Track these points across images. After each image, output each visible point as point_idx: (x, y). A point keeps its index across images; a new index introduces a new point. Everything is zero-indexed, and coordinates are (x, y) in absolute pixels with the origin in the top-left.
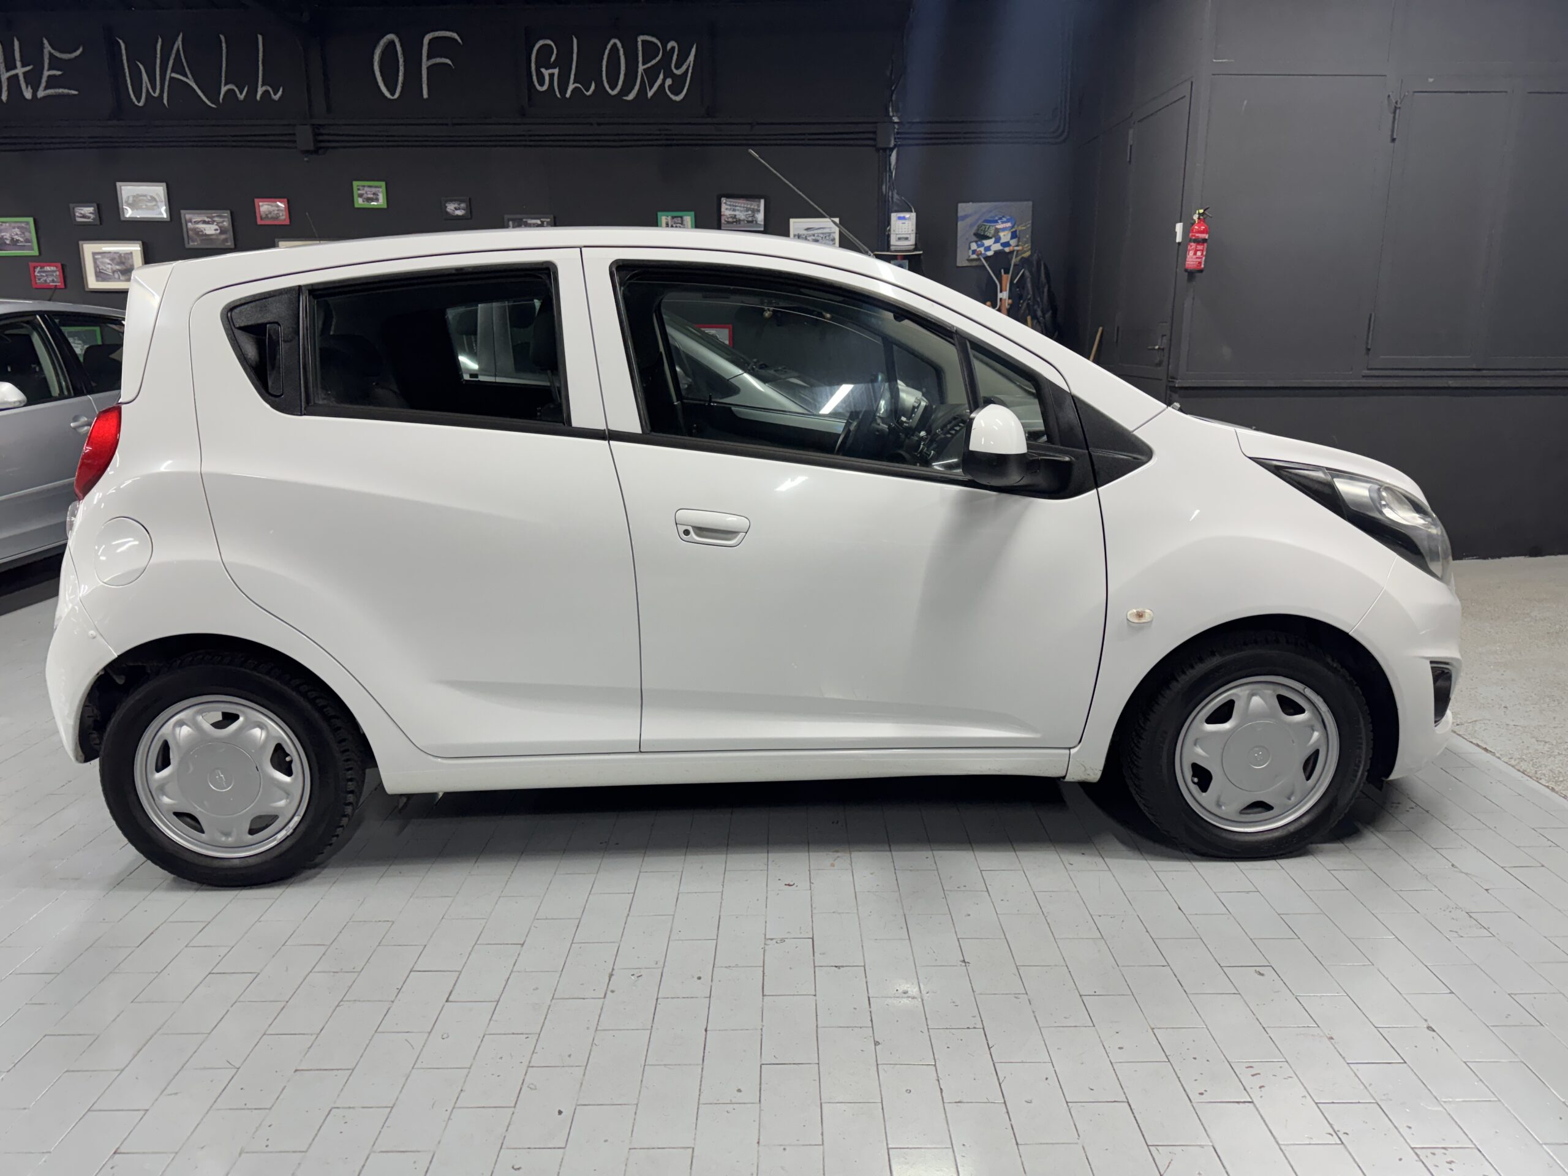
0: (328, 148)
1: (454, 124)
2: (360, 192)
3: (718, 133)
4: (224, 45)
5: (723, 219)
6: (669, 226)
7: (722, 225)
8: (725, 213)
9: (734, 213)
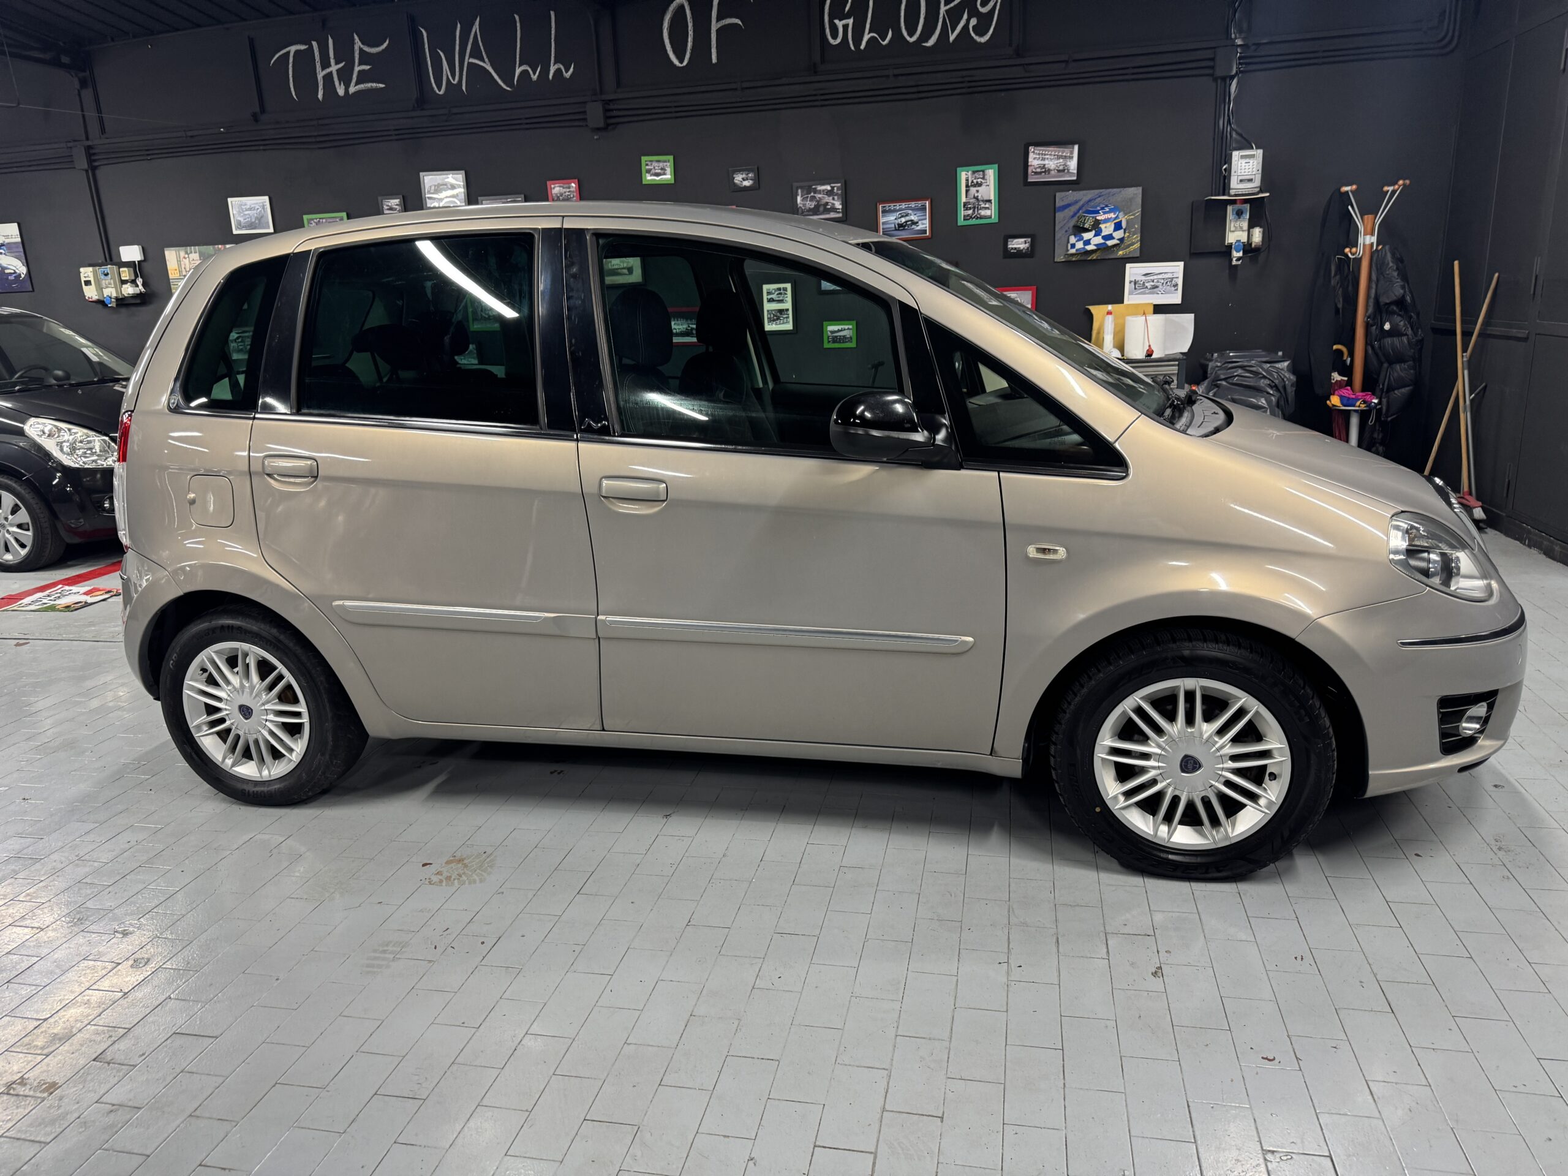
0: (618, 124)
1: (743, 89)
2: (647, 167)
3: (1027, 75)
4: (518, 25)
5: (1030, 170)
6: (970, 182)
7: (1029, 177)
8: (1033, 164)
9: (1043, 162)
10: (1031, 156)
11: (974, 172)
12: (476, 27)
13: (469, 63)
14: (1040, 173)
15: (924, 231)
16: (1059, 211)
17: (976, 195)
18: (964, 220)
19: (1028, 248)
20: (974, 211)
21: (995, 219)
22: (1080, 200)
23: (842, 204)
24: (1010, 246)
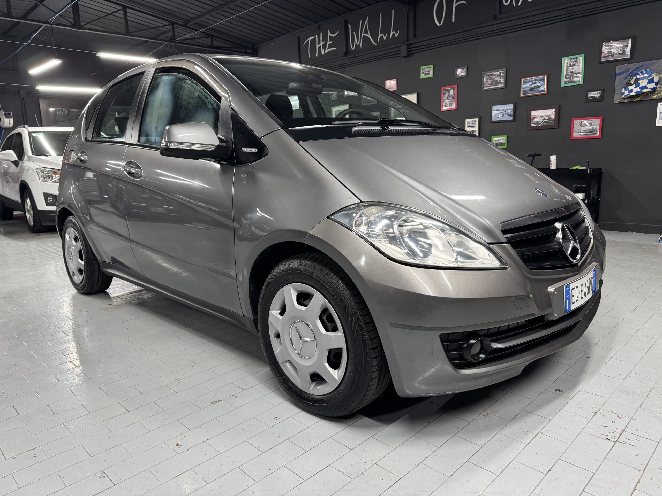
0: (412, 54)
1: (463, 32)
2: (423, 71)
3: (605, 5)
4: (381, 18)
5: (603, 55)
6: (569, 64)
7: (602, 59)
8: (605, 52)
9: (610, 50)
10: (604, 47)
11: (571, 59)
12: (367, 21)
13: (363, 36)
14: (609, 56)
15: (544, 91)
16: (617, 76)
17: (572, 71)
18: (565, 83)
19: (599, 96)
20: (570, 79)
21: (581, 82)
22: (630, 69)
23: (504, 80)
24: (589, 96)
